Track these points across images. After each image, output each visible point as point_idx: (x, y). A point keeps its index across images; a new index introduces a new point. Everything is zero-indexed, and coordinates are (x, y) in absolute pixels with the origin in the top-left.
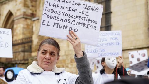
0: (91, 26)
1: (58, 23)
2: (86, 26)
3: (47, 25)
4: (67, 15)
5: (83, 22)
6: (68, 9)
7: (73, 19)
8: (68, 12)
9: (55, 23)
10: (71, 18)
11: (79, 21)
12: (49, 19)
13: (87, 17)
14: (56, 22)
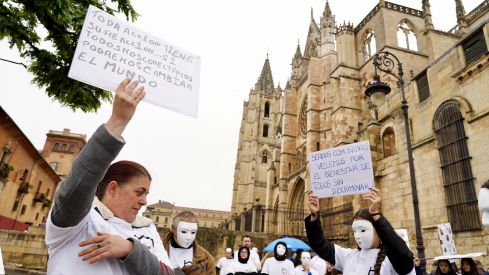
0: (183, 83)
1: (115, 65)
2: (173, 80)
3: (91, 62)
4: (132, 54)
5: (167, 73)
6: (137, 46)
7: (147, 65)
8: (137, 52)
9: (108, 63)
10: (142, 62)
11: (158, 70)
12: (95, 53)
13: (173, 66)
14: (112, 61)
